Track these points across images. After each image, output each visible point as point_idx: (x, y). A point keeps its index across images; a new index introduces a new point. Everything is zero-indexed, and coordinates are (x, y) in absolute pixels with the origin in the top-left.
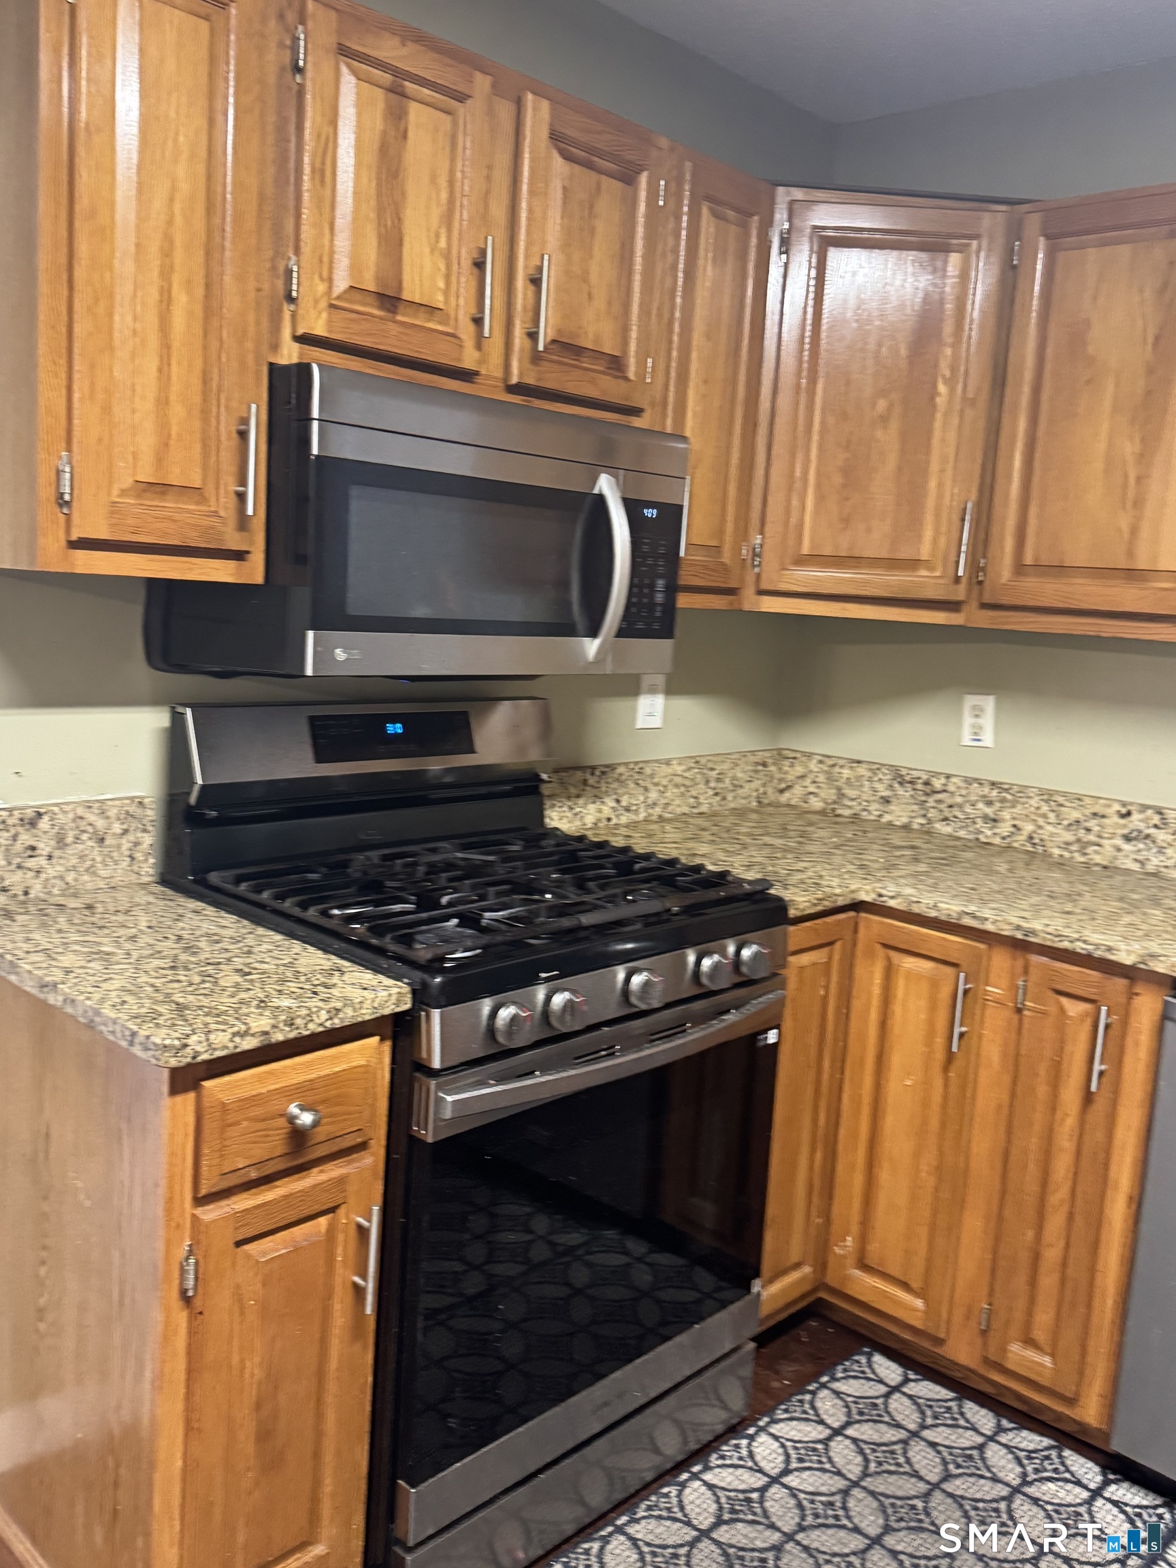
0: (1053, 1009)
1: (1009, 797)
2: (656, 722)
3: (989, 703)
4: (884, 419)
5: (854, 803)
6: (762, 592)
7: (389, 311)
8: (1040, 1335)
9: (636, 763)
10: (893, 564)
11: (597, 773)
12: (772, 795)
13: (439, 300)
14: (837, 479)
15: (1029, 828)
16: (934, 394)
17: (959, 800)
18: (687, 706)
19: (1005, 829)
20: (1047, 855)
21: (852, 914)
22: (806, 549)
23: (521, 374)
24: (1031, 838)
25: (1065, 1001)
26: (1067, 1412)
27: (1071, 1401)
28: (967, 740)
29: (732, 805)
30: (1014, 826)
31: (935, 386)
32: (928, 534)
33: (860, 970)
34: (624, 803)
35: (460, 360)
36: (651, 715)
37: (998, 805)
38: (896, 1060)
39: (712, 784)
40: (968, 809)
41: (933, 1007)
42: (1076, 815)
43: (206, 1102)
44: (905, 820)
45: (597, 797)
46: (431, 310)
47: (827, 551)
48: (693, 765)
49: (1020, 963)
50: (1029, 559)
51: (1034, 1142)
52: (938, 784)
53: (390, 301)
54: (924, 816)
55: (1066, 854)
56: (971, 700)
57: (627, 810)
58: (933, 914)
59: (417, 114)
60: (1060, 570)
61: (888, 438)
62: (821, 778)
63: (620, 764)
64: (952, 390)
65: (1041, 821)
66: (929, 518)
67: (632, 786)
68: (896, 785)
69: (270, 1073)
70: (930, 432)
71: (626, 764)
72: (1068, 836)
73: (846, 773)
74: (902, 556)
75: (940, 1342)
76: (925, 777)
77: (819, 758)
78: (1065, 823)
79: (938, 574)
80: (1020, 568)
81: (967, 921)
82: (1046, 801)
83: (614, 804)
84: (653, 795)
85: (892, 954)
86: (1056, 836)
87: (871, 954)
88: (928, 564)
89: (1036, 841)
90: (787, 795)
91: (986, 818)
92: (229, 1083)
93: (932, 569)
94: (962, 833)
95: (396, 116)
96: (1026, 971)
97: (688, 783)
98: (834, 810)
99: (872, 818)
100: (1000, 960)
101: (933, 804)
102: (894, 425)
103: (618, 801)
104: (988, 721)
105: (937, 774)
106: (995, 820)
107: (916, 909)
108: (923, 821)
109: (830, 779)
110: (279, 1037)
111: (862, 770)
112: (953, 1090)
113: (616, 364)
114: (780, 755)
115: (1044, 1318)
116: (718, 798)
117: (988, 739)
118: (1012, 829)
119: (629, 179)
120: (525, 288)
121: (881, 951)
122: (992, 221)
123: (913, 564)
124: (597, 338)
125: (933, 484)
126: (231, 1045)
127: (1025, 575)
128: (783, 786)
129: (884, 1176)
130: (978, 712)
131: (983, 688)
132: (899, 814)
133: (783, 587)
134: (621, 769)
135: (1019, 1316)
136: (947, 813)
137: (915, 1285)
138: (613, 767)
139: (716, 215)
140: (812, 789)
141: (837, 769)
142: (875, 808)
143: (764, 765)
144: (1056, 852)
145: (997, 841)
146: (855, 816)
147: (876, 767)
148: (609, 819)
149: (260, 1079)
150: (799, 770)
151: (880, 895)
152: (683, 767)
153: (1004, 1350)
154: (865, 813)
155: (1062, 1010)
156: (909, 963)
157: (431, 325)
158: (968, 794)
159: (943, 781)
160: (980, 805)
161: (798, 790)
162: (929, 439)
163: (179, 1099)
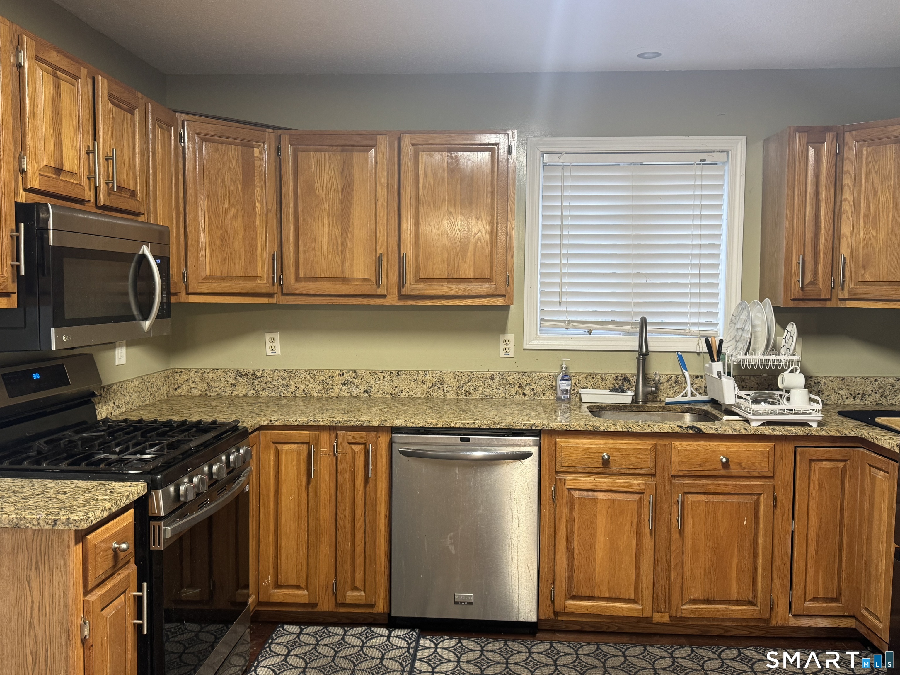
0: (349, 451)
1: (292, 375)
2: (123, 361)
3: (277, 336)
4: (236, 217)
5: (217, 389)
6: (188, 293)
7: (57, 175)
8: (358, 584)
9: (120, 382)
10: (247, 278)
11: (105, 390)
12: (172, 392)
13: (76, 169)
14: (218, 242)
15: (303, 386)
16: (254, 207)
17: (269, 379)
18: (135, 351)
19: (292, 389)
20: (311, 397)
21: (258, 432)
22: (208, 274)
23: (104, 201)
24: (304, 391)
25: (353, 446)
26: (371, 611)
27: (372, 606)
28: (269, 353)
29: (158, 399)
30: (296, 387)
31: (255, 204)
32: (259, 265)
33: (263, 456)
34: (117, 404)
35: (85, 197)
36: (121, 358)
37: (288, 379)
38: (285, 490)
39: (149, 390)
40: (275, 383)
41: (299, 463)
42: (322, 378)
43: (90, 546)
44: (244, 393)
45: (106, 403)
46: (73, 174)
47: (218, 274)
48: (141, 381)
49: (333, 436)
50: (302, 275)
51: (348, 507)
52: (259, 374)
53: (59, 170)
54: (254, 389)
55: (320, 395)
56: (268, 336)
57: (118, 407)
58: (296, 424)
59: (64, 86)
60: (315, 279)
61: (238, 224)
62: (197, 379)
63: (113, 384)
64: (261, 205)
65: (307, 383)
66: (259, 259)
67: (119, 394)
68: (238, 377)
69: (106, 529)
70: (255, 222)
71: (116, 383)
72: (320, 387)
73: (211, 375)
74: (250, 275)
75: (315, 605)
76: (252, 372)
77: (195, 370)
78: (318, 382)
79: (264, 282)
80: (298, 278)
81: (311, 423)
82: (309, 374)
83: (112, 405)
84: (128, 398)
85: (277, 445)
86: (314, 388)
87: (268, 448)
88: (261, 278)
89: (306, 391)
90: (178, 390)
91: (283, 386)
92: (95, 535)
93: (261, 279)
94: (273, 394)
95: (57, 87)
96: (337, 438)
97: (140, 390)
98: (206, 394)
99: (227, 394)
100: (325, 437)
101: (257, 383)
102: (240, 219)
103: (114, 403)
104: (277, 344)
105: (257, 370)
106: (287, 386)
107: (288, 423)
108: (254, 392)
109: (202, 379)
110: (113, 510)
111: (219, 373)
112: (311, 494)
113: (133, 193)
114: (174, 372)
115: (359, 576)
116: (152, 396)
117: (278, 351)
118: (296, 389)
119: (131, 112)
120: (104, 162)
121: (272, 446)
122: (270, 134)
123: (255, 278)
124: (127, 184)
125: (259, 244)
126: (101, 516)
127: (301, 281)
128: (176, 386)
129: (284, 543)
130: (272, 340)
131: (273, 329)
132: (241, 391)
133: (199, 290)
134: (115, 387)
135: (349, 580)
136: (264, 386)
137: (303, 584)
138: (110, 386)
139: (161, 127)
140: (193, 386)
141: (205, 375)
142: (228, 390)
143: (168, 377)
144: (315, 395)
145: (289, 394)
146: (218, 395)
147: (226, 371)
148: (112, 413)
149: (104, 532)
150: (185, 377)
151: (271, 421)
152: (138, 383)
153: (345, 596)
154: (223, 393)
155: (353, 450)
156: (286, 447)
157: (72, 181)
158: (273, 376)
159: (261, 372)
160: (280, 380)
161: (185, 387)
162: (255, 226)
163: (78, 546)
